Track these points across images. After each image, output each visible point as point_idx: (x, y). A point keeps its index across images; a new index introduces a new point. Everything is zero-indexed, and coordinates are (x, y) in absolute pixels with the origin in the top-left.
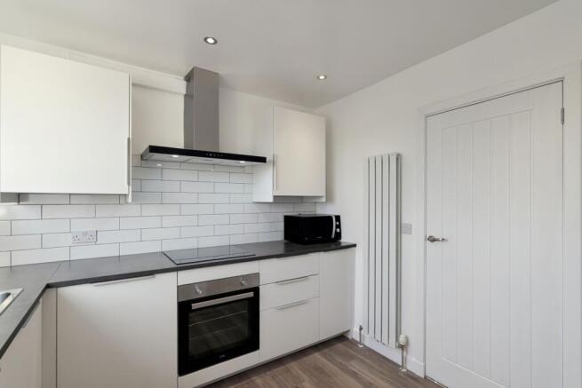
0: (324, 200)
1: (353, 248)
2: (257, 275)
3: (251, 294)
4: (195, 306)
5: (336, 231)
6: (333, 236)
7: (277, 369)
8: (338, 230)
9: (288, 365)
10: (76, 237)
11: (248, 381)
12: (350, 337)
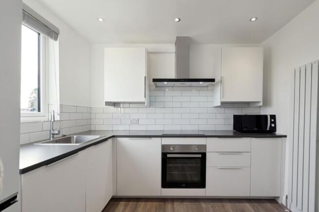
0: (261, 104)
1: (284, 138)
2: (205, 146)
3: (200, 156)
4: (169, 156)
5: (271, 126)
6: (268, 129)
7: (217, 204)
8: (273, 125)
9: (225, 204)
10: (131, 121)
11: (198, 203)
12: (280, 202)
